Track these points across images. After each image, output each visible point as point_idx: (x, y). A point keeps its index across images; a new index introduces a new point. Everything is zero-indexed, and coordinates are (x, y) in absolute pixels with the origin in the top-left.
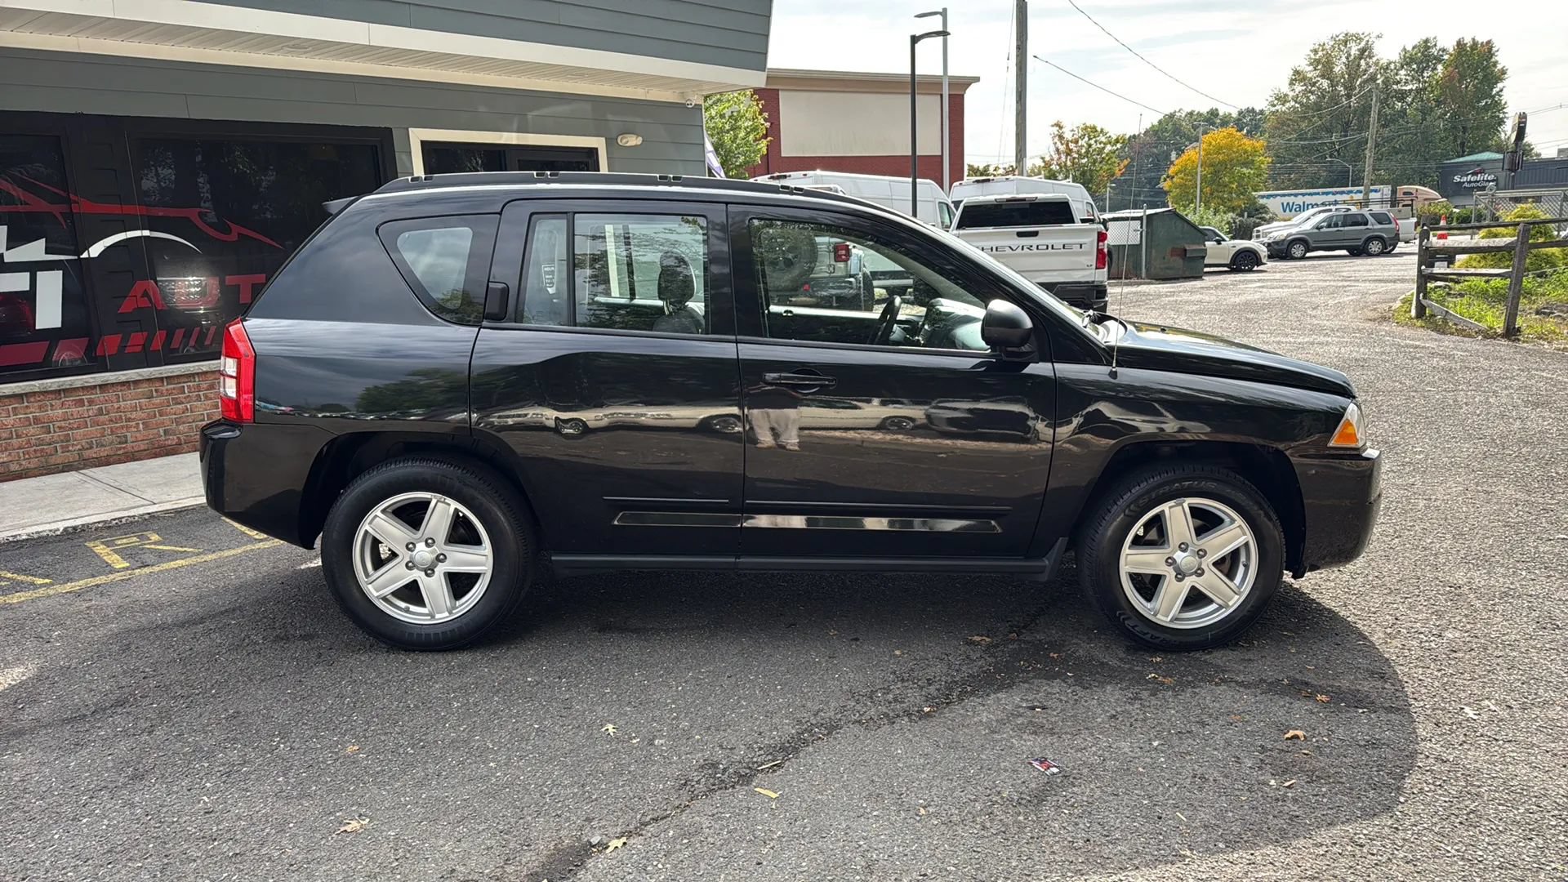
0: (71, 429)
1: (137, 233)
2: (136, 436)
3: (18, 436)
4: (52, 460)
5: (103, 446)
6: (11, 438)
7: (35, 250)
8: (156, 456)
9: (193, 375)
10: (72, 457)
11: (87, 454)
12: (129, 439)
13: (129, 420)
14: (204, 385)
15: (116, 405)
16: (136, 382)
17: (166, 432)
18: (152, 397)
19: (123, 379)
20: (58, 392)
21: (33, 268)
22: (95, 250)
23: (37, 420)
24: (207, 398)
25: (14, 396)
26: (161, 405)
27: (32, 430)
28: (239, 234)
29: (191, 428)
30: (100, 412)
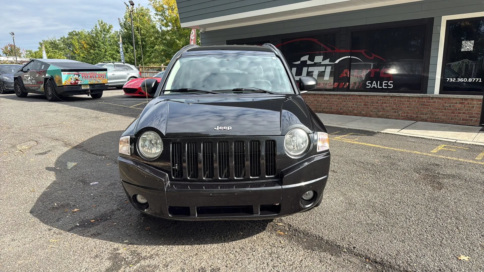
0: (322, 103)
1: (347, 57)
2: (334, 108)
3: (313, 103)
4: (318, 110)
5: (327, 109)
6: (311, 103)
7: (327, 62)
8: (337, 114)
9: (350, 95)
10: (321, 110)
11: (324, 110)
12: (333, 109)
13: (333, 104)
14: (352, 98)
15: (332, 100)
16: (337, 95)
17: (341, 109)
18: (339, 99)
19: (333, 93)
20: (321, 95)
21: (326, 65)
22: (337, 62)
23: (316, 100)
24: (352, 102)
25: (313, 94)
26: (341, 102)
27: (315, 102)
28: (374, 57)
29: (346, 109)
30: (328, 101)
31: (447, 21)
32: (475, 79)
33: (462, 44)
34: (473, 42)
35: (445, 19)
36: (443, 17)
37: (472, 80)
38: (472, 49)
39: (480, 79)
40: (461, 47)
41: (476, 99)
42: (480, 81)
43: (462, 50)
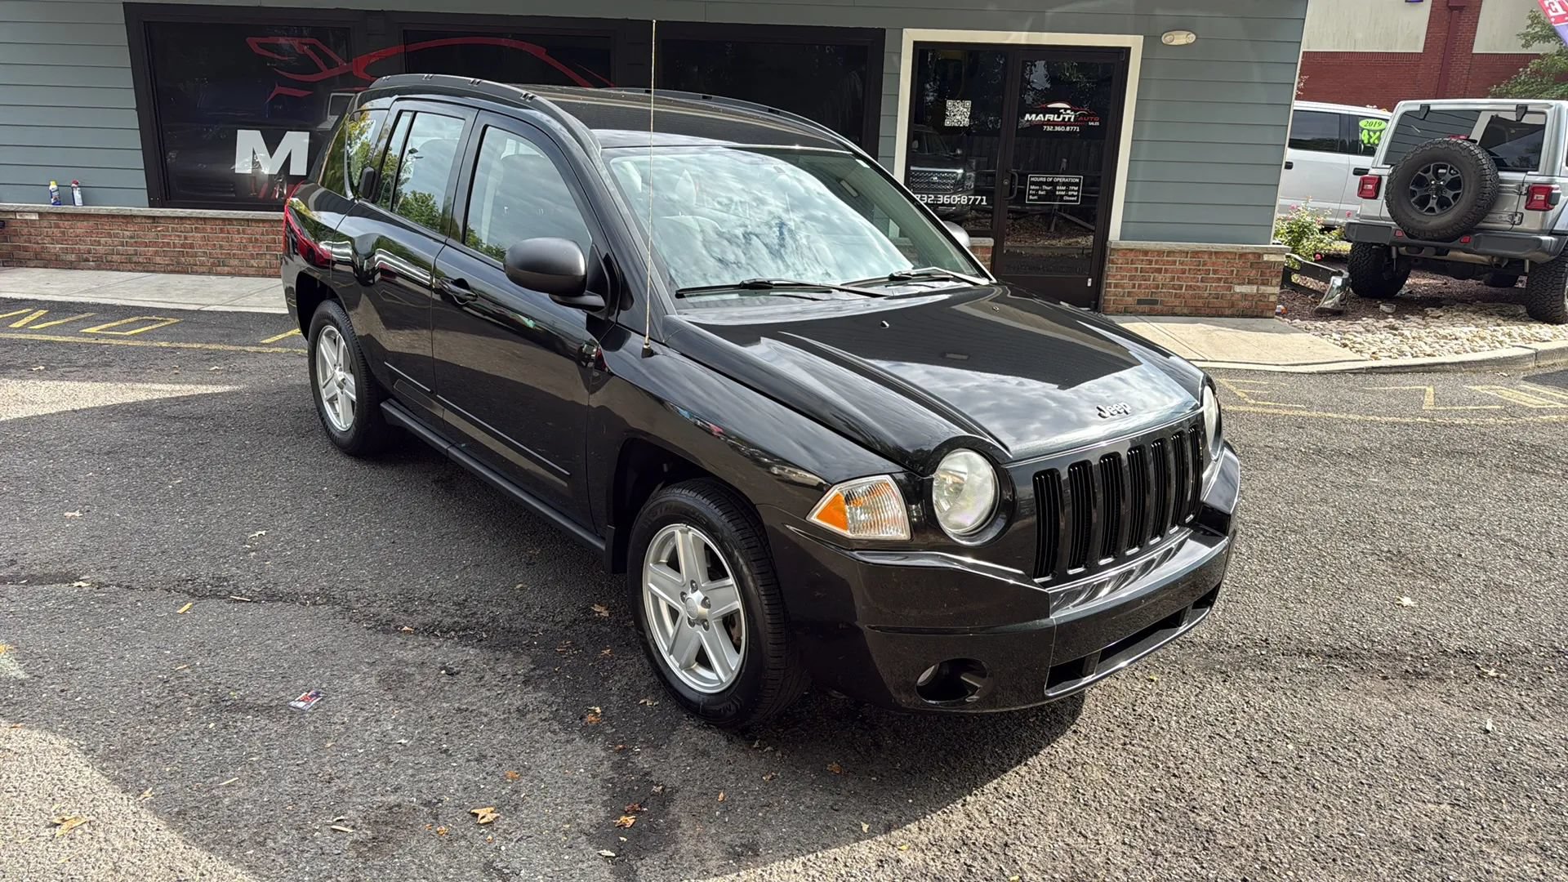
31: (915, 43)
32: (973, 197)
33: (945, 108)
34: (968, 103)
35: (911, 36)
36: (904, 30)
37: (969, 200)
38: (966, 122)
39: (984, 198)
40: (944, 117)
41: (982, 247)
42: (984, 203)
43: (947, 123)
